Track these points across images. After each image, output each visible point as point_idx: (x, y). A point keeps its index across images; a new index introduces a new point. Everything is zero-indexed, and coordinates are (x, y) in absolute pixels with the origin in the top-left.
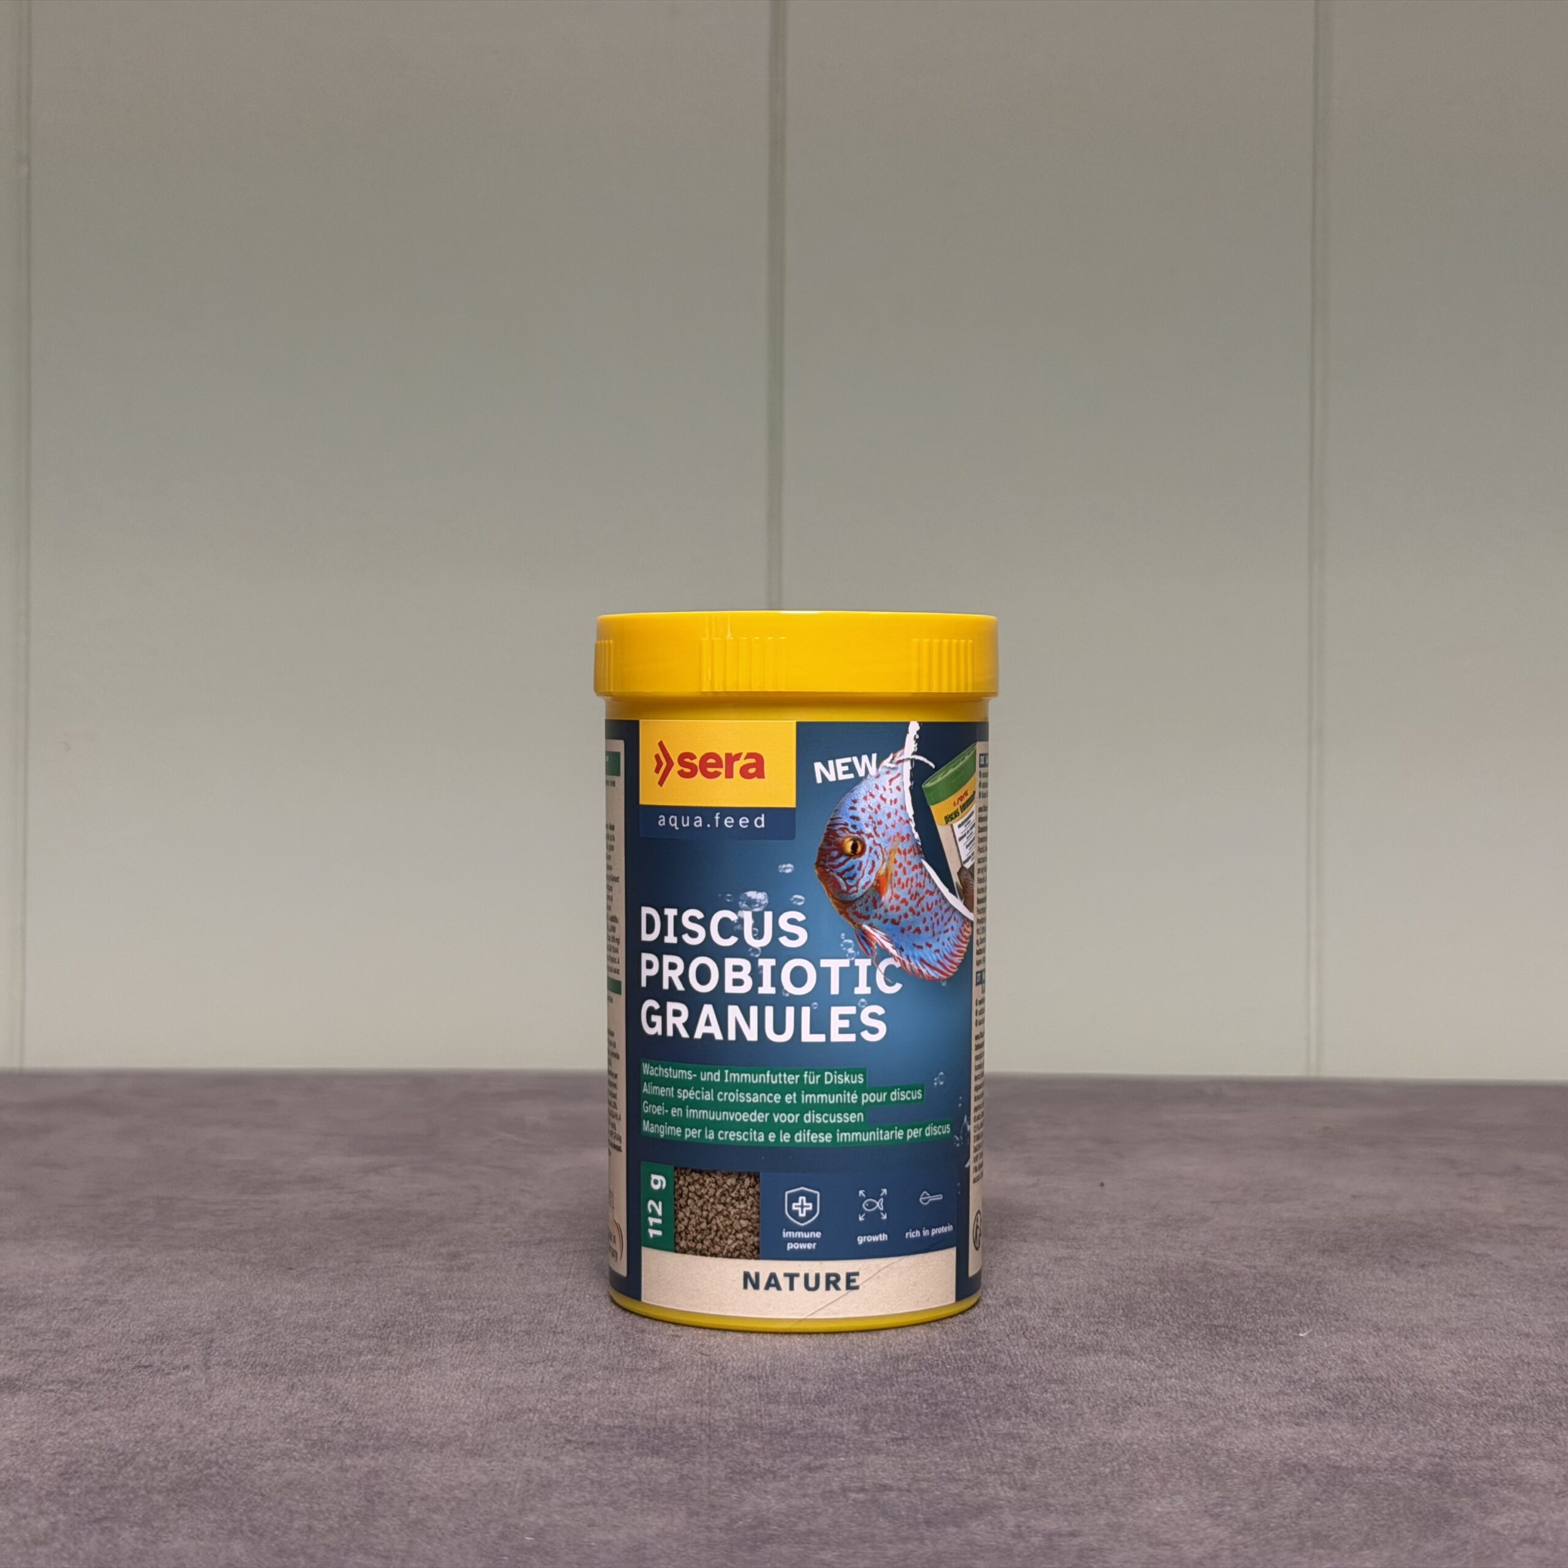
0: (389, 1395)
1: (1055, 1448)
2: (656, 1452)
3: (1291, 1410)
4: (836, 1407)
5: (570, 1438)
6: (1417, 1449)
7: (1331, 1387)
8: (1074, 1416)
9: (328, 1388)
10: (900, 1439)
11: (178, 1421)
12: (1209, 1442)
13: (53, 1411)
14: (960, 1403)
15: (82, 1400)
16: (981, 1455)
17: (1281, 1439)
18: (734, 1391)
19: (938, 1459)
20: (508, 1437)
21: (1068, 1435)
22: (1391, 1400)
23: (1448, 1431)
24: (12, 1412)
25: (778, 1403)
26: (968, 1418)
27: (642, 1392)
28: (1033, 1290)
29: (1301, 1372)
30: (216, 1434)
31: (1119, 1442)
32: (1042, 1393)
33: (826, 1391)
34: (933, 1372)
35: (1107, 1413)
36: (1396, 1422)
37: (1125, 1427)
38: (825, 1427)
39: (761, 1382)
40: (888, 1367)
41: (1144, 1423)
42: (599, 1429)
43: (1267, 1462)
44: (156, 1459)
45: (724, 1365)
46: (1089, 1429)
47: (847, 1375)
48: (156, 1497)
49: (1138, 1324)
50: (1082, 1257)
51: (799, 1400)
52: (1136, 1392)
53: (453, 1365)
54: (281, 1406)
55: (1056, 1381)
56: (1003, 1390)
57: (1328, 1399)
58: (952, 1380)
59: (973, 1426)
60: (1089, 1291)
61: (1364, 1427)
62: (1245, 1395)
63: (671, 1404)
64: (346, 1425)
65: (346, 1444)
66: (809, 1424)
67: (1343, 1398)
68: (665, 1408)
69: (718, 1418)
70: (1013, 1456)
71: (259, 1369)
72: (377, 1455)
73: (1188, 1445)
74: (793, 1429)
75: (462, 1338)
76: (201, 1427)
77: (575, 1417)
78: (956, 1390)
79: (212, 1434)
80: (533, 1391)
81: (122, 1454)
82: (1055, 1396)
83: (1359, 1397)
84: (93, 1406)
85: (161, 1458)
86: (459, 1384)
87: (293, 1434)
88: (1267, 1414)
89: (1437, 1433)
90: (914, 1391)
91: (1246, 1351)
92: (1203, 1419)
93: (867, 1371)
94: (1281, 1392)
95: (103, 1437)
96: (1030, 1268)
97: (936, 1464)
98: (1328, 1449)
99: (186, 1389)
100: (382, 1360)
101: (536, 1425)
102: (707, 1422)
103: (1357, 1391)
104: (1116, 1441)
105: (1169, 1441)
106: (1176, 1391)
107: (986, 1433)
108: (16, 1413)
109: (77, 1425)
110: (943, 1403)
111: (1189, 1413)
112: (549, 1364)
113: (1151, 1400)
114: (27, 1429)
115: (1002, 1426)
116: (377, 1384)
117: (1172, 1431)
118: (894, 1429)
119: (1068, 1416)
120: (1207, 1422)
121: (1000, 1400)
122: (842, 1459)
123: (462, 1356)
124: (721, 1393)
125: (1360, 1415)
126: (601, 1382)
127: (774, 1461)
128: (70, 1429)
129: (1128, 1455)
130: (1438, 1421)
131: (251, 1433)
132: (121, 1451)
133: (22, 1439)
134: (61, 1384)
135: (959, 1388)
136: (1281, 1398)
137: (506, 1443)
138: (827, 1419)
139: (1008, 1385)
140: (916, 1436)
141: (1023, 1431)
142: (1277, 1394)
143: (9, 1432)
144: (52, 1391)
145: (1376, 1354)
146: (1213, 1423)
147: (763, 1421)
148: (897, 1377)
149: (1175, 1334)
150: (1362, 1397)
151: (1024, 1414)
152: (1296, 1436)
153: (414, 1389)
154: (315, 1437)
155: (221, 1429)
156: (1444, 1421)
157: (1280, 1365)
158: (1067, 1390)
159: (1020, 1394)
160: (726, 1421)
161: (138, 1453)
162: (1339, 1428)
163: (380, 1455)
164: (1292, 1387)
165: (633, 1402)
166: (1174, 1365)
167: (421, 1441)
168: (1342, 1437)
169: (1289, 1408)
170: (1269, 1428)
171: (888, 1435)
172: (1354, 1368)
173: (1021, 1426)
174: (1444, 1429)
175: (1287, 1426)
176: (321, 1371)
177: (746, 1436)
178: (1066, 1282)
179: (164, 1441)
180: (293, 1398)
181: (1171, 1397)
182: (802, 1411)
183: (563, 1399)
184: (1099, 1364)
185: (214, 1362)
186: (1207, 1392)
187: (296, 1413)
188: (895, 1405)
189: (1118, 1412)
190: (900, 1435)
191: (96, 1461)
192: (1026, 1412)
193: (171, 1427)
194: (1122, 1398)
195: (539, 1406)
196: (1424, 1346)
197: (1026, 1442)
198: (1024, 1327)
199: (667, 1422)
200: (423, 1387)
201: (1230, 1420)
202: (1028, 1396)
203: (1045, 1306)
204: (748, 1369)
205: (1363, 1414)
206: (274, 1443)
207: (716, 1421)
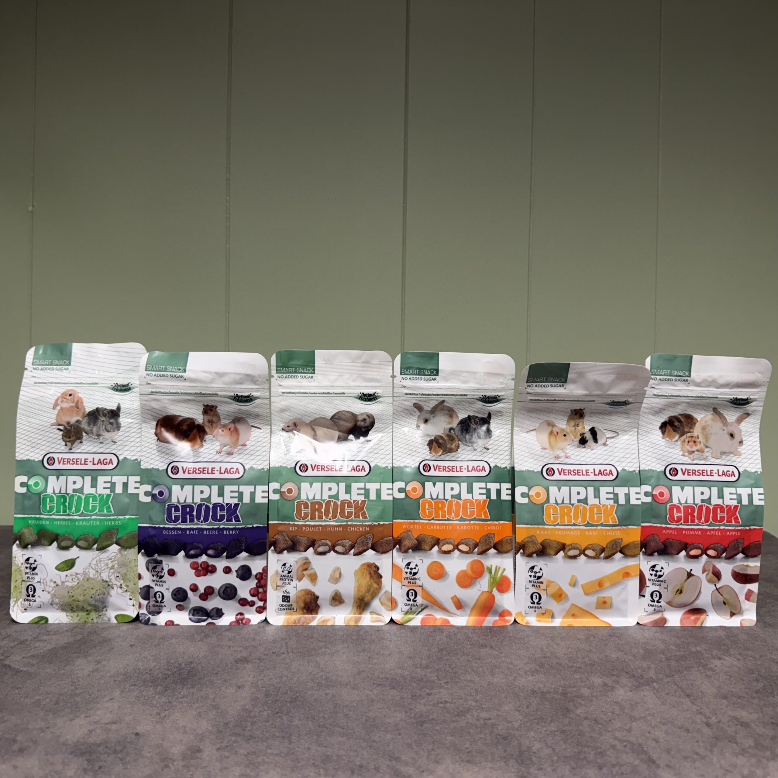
0: (331, 665)
3: (531, 670)
4: (431, 670)
5: (374, 682)
6: (560, 684)
7: (538, 661)
9: (317, 662)
10: (447, 682)
11: (286, 674)
12: (514, 683)
13: (258, 670)
14: (458, 668)
15: (263, 667)
17: (530, 681)
18: (407, 663)
20: (360, 682)
22: (552, 665)
24: (249, 671)
26: (461, 674)
27: (387, 664)
30: (296, 680)
32: (475, 664)
36: (554, 674)
37: (495, 677)
38: (430, 678)
41: (499, 675)
42: (380, 678)
44: (284, 690)
48: (288, 705)
51: (422, 667)
52: (496, 663)
54: (308, 669)
57: (538, 665)
61: (547, 676)
63: (394, 669)
64: (324, 677)
66: (426, 677)
74: (423, 678)
76: (292, 677)
77: (374, 674)
80: (362, 663)
84: (266, 669)
87: (312, 680)
88: (525, 671)
89: (563, 678)
92: (512, 674)
95: (271, 681)
101: (365, 677)
104: (494, 683)
105: (506, 682)
107: (465, 680)
111: (508, 671)
113: (500, 666)
119: (482, 673)
121: (467, 666)
124: (404, 664)
128: (263, 677)
131: (303, 680)
132: (276, 686)
133: (253, 681)
136: (528, 665)
140: (450, 681)
144: (256, 662)
147: (415, 675)
150: (545, 664)
153: (336, 663)
154: (317, 681)
156: (564, 673)
159: (471, 664)
160: (407, 675)
161: (280, 687)
165: (386, 668)
167: (341, 683)
168: (543, 680)
170: (527, 677)
171: (444, 681)
173: (473, 677)
175: (530, 676)
179: (285, 682)
181: (504, 665)
182: (423, 671)
183: (370, 666)
186: (511, 663)
187: (312, 672)
191: (272, 690)
193: (285, 677)
194: (493, 666)
195: (365, 669)
199: (394, 676)
201: (518, 674)
205: (546, 671)
206: (309, 684)
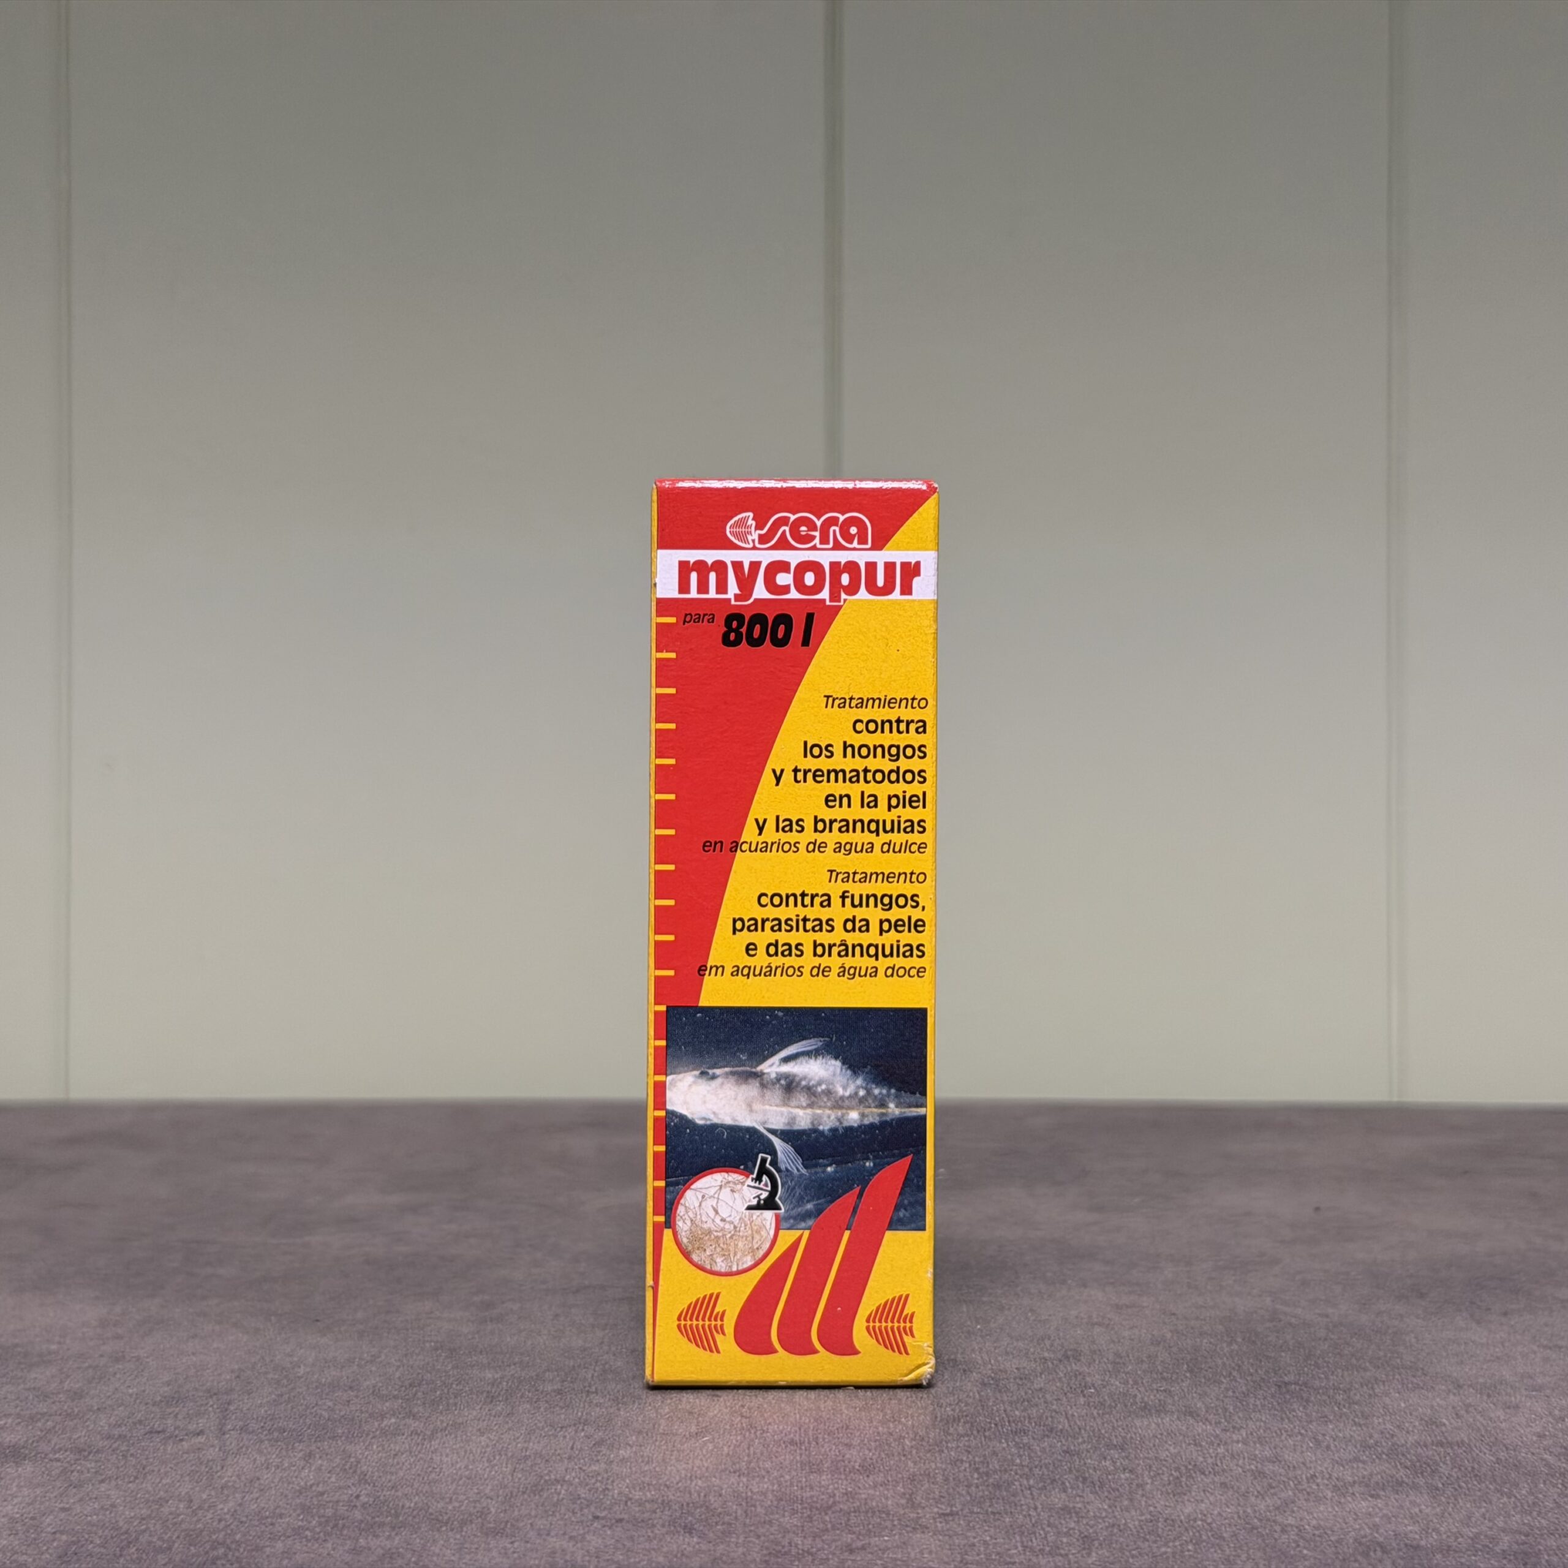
0: (410, 1464)
1: (1113, 1526)
2: (689, 1530)
3: (1366, 1479)
4: (880, 1478)
5: (598, 1514)
6: (1501, 1524)
7: (1409, 1453)
8: (1134, 1486)
9: (347, 1456)
10: (947, 1515)
11: (187, 1493)
12: (1279, 1518)
13: (58, 1484)
14: (1013, 1473)
15: (88, 1472)
16: (1034, 1533)
17: (1355, 1514)
18: (774, 1459)
19: (988, 1538)
20: (533, 1513)
21: (1127, 1510)
22: (1473, 1468)
23: (1534, 1503)
24: (15, 1484)
25: (820, 1472)
26: (1022, 1491)
27: (678, 1460)
28: (1093, 1342)
29: (1376, 1436)
30: (226, 1510)
31: (1182, 1518)
32: (1100, 1462)
33: (871, 1459)
34: (985, 1437)
35: (1169, 1484)
36: (1479, 1494)
37: (1189, 1500)
38: (869, 1502)
39: (803, 1448)
40: (938, 1430)
41: (1208, 1494)
42: (629, 1503)
43: (1340, 1541)
44: (160, 1539)
45: (765, 1428)
46: (1150, 1502)
47: (895, 1440)
49: (1203, 1380)
50: (1145, 1304)
51: (842, 1470)
52: (1201, 1459)
53: (479, 1430)
54: (296, 1477)
55: (1115, 1446)
56: (1059, 1458)
57: (1406, 1467)
58: (1005, 1445)
59: (1025, 1497)
60: (1152, 1344)
61: (1443, 1499)
62: (1316, 1461)
63: (707, 1474)
64: (364, 1499)
65: (362, 1521)
66: (853, 1498)
67: (1421, 1466)
68: (700, 1479)
69: (756, 1490)
70: (1067, 1534)
71: (276, 1434)
72: (393, 1534)
73: (1256, 1521)
74: (834, 1503)
75: (492, 1399)
76: (211, 1500)
77: (604, 1490)
78: (1009, 1457)
79: (222, 1509)
80: (561, 1460)
81: (126, 1532)
82: (1114, 1463)
83: (1438, 1465)
84: (100, 1478)
85: (166, 1537)
86: (485, 1452)
87: (305, 1509)
88: (1340, 1484)
89: (1522, 1506)
90: (965, 1458)
91: (1317, 1412)
92: (1272, 1491)
93: (916, 1434)
94: (1356, 1459)
95: (108, 1512)
96: (1090, 1317)
97: (985, 1543)
98: (1406, 1526)
99: (199, 1458)
100: (405, 1425)
101: (563, 1499)
102: (744, 1495)
103: (1437, 1458)
104: (1179, 1516)
105: (1236, 1516)
106: (1244, 1458)
107: (1040, 1507)
108: (19, 1486)
109: (81, 1500)
110: (995, 1472)
111: (1255, 1482)
112: (581, 1428)
113: (1216, 1468)
114: (29, 1504)
115: (1058, 1499)
116: (399, 1451)
117: (1239, 1505)
118: (942, 1503)
119: (1127, 1488)
120: (1275, 1494)
121: (1056, 1468)
122: (886, 1538)
123: (489, 1419)
124: (761, 1463)
125: (1440, 1485)
126: (634, 1449)
127: (814, 1540)
128: (74, 1503)
129: (1191, 1534)
130: (1524, 1492)
131: (263, 1508)
132: (124, 1530)
133: (22, 1515)
134: (68, 1453)
135: (1012, 1455)
136: (1355, 1466)
137: (530, 1521)
138: (871, 1492)
139: (1066, 1452)
140: (966, 1511)
141: (1079, 1505)
142: (1350, 1461)
143: (10, 1507)
144: (58, 1460)
145: (1457, 1414)
146: (1283, 1495)
147: (804, 1494)
148: (947, 1443)
149: (1244, 1393)
150: (1441, 1465)
151: (1081, 1485)
152: (1371, 1509)
153: (437, 1458)
154: (329, 1512)
155: (231, 1504)
156: (1531, 1493)
157: (1354, 1428)
158: (1127, 1457)
159: (1077, 1463)
160: (764, 1494)
161: (144, 1531)
162: (1418, 1501)
163: (397, 1534)
164: (1367, 1453)
165: (667, 1472)
166: (1242, 1427)
167: (440, 1518)
168: (1421, 1511)
169: (1364, 1478)
170: (1343, 1500)
171: (936, 1510)
172: (1433, 1431)
173: (1078, 1499)
174: (1530, 1502)
175: (1363, 1500)
176: (341, 1437)
177: (785, 1511)
178: (1126, 1333)
179: (171, 1517)
180: (310, 1467)
181: (1237, 1465)
182: (845, 1482)
183: (594, 1468)
184: (1161, 1427)
185: (229, 1427)
186: (1276, 1459)
187: (311, 1486)
188: (943, 1475)
189: (1180, 1482)
190: (948, 1511)
191: (98, 1542)
192: (1083, 1483)
193: (180, 1501)
194: (1186, 1467)
195: (567, 1478)
196: (1507, 1406)
197: (1082, 1517)
198: (1083, 1384)
199: (702, 1494)
200: (447, 1456)
201: (1301, 1491)
202: (1085, 1464)
203: (1105, 1360)
204: (790, 1432)
205: (1443, 1484)
206: (287, 1520)
207: (752, 1492)
